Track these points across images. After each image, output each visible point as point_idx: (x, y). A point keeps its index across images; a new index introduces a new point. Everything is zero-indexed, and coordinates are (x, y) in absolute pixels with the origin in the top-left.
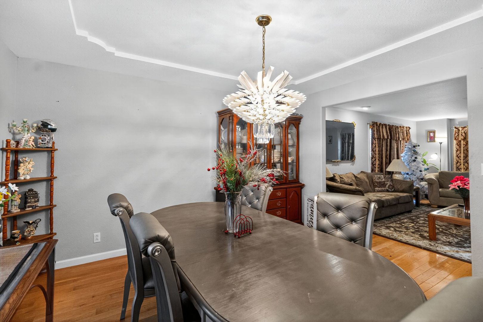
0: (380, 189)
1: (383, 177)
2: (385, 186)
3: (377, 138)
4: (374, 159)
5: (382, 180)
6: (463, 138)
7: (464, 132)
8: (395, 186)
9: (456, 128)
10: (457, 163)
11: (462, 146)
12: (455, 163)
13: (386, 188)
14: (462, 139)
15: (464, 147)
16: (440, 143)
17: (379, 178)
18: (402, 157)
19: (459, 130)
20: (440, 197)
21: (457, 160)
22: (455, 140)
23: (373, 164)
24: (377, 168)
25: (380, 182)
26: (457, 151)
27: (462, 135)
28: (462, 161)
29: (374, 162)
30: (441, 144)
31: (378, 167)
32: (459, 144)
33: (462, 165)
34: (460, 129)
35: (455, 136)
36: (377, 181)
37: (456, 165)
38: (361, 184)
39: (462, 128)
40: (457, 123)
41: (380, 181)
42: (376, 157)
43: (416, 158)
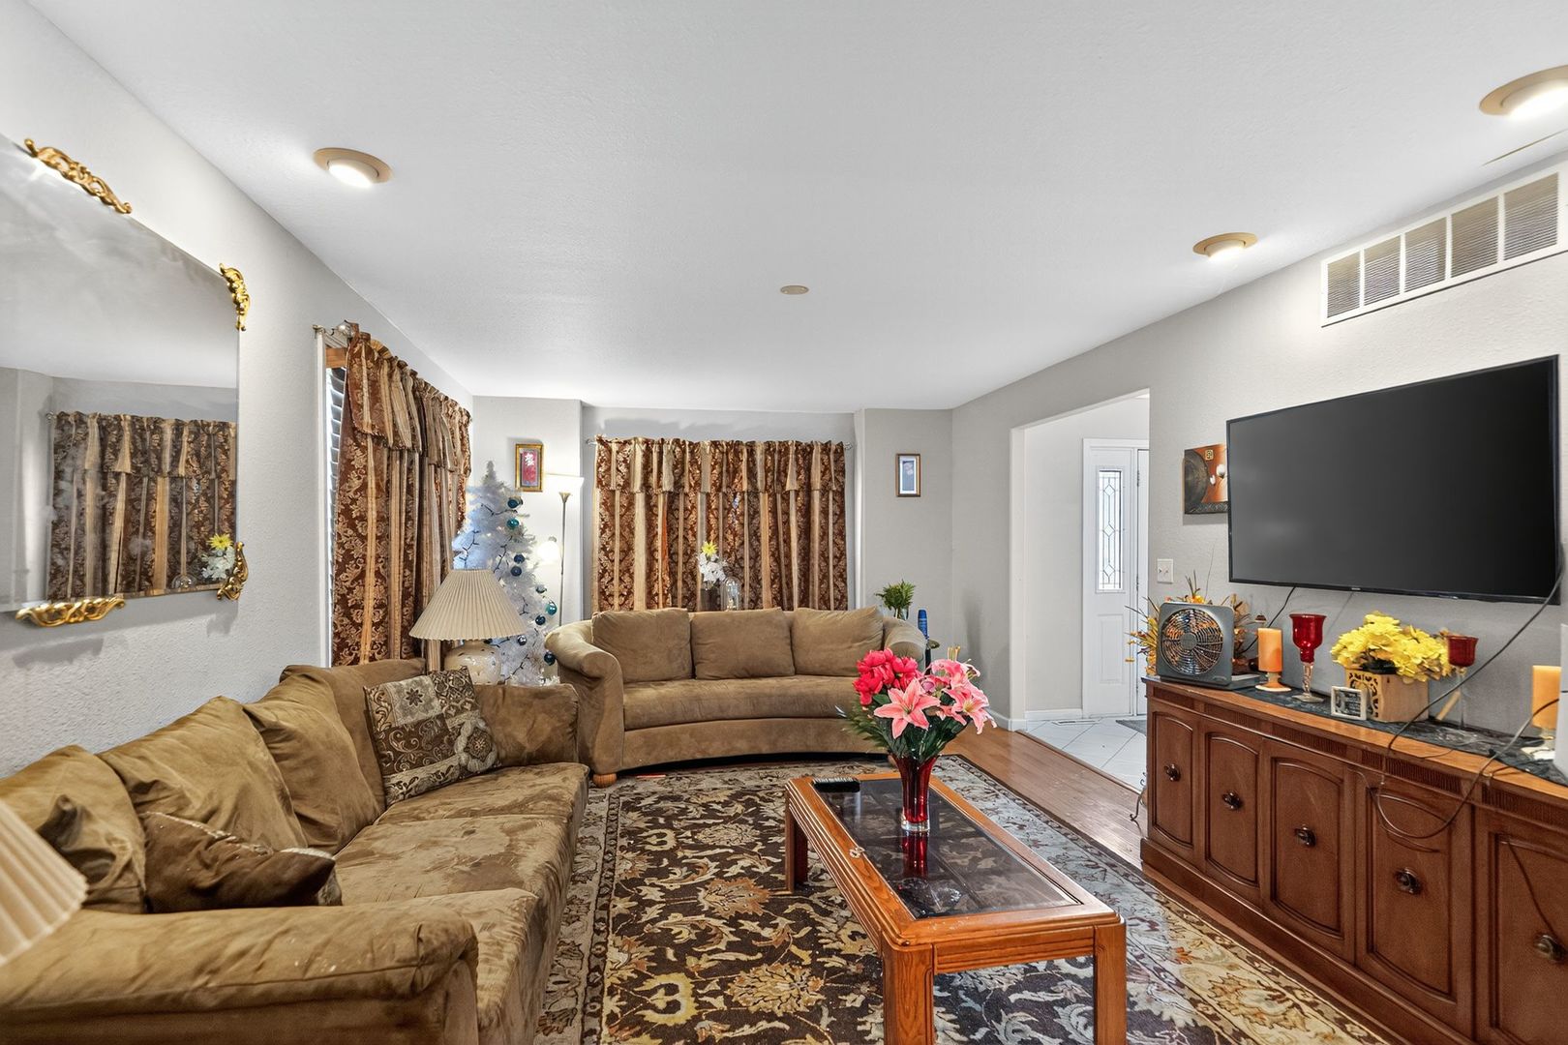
0: (421, 773)
1: (432, 691)
2: (451, 743)
3: (373, 437)
4: (352, 572)
5: (428, 706)
6: (622, 484)
7: (625, 461)
8: (499, 736)
9: (600, 441)
10: (602, 576)
11: (618, 511)
12: (596, 575)
13: (453, 761)
14: (619, 485)
15: (621, 516)
16: (562, 495)
17: (414, 697)
18: (457, 553)
19: (610, 451)
20: (626, 730)
21: (602, 565)
22: (598, 487)
23: (346, 606)
24: (367, 628)
25: (419, 724)
26: (603, 531)
27: (617, 469)
28: (616, 568)
29: (351, 590)
30: (565, 501)
31: (374, 624)
32: (608, 505)
33: (616, 581)
34: (615, 447)
35: (598, 472)
36: (401, 722)
37: (599, 581)
38: (313, 782)
39: (619, 443)
40: (603, 426)
41: (421, 716)
42: (364, 557)
43: (519, 559)
